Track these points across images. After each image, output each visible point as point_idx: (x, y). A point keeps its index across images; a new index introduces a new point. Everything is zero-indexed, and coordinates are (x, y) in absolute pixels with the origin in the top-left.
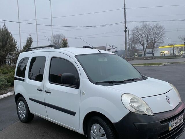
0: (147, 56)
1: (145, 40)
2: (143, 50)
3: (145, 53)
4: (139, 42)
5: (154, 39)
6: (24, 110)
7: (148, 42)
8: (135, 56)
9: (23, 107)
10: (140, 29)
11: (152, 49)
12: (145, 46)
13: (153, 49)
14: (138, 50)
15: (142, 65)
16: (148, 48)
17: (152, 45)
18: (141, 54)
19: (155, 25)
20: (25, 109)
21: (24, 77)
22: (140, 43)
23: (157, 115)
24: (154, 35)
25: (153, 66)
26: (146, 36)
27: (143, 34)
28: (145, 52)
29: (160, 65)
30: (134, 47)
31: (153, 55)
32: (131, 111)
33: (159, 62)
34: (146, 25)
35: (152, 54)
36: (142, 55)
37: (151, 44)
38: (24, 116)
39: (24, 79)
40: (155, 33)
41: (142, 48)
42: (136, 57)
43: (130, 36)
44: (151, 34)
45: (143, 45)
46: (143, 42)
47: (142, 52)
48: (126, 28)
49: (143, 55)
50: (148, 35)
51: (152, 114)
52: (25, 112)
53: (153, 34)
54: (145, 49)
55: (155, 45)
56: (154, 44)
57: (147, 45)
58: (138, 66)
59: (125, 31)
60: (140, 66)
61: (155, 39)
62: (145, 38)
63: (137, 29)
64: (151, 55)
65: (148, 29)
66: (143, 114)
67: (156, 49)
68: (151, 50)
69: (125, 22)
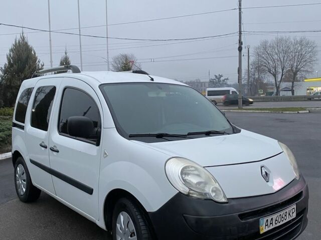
0: (281, 95)
1: (280, 67)
2: (275, 85)
3: (277, 90)
4: (267, 69)
5: (295, 64)
6: (24, 181)
7: (284, 71)
8: (260, 95)
9: (23, 174)
10: (270, 47)
11: (291, 83)
12: (279, 77)
13: (293, 83)
14: (266, 84)
15: (268, 111)
16: (285, 81)
17: (293, 76)
18: (271, 91)
19: (298, 39)
20: (25, 178)
21: (24, 123)
22: (270, 72)
23: (233, 203)
24: (296, 58)
25: (288, 112)
26: (282, 59)
27: (276, 56)
28: (278, 88)
29: (300, 112)
30: (259, 77)
31: (293, 93)
32: (180, 192)
33: (300, 107)
34: (282, 40)
35: (291, 92)
36: (273, 93)
37: (290, 75)
38: (24, 190)
39: (24, 127)
40: (297, 54)
41: (273, 81)
42: (262, 96)
43: (250, 57)
44: (290, 55)
45: (275, 75)
46: (275, 70)
47: (272, 88)
48: (240, 43)
49: (275, 93)
50: (285, 59)
51: (224, 200)
52: (25, 183)
53: (293, 56)
54: (278, 83)
55: (298, 76)
56: (295, 74)
57: (282, 75)
58: (260, 111)
59: (240, 49)
60: (263, 111)
61: (296, 66)
62: (279, 63)
63: (265, 46)
64: (289, 94)
65: (285, 47)
66: (206, 199)
67: (299, 83)
68: (289, 84)
69: (240, 33)
